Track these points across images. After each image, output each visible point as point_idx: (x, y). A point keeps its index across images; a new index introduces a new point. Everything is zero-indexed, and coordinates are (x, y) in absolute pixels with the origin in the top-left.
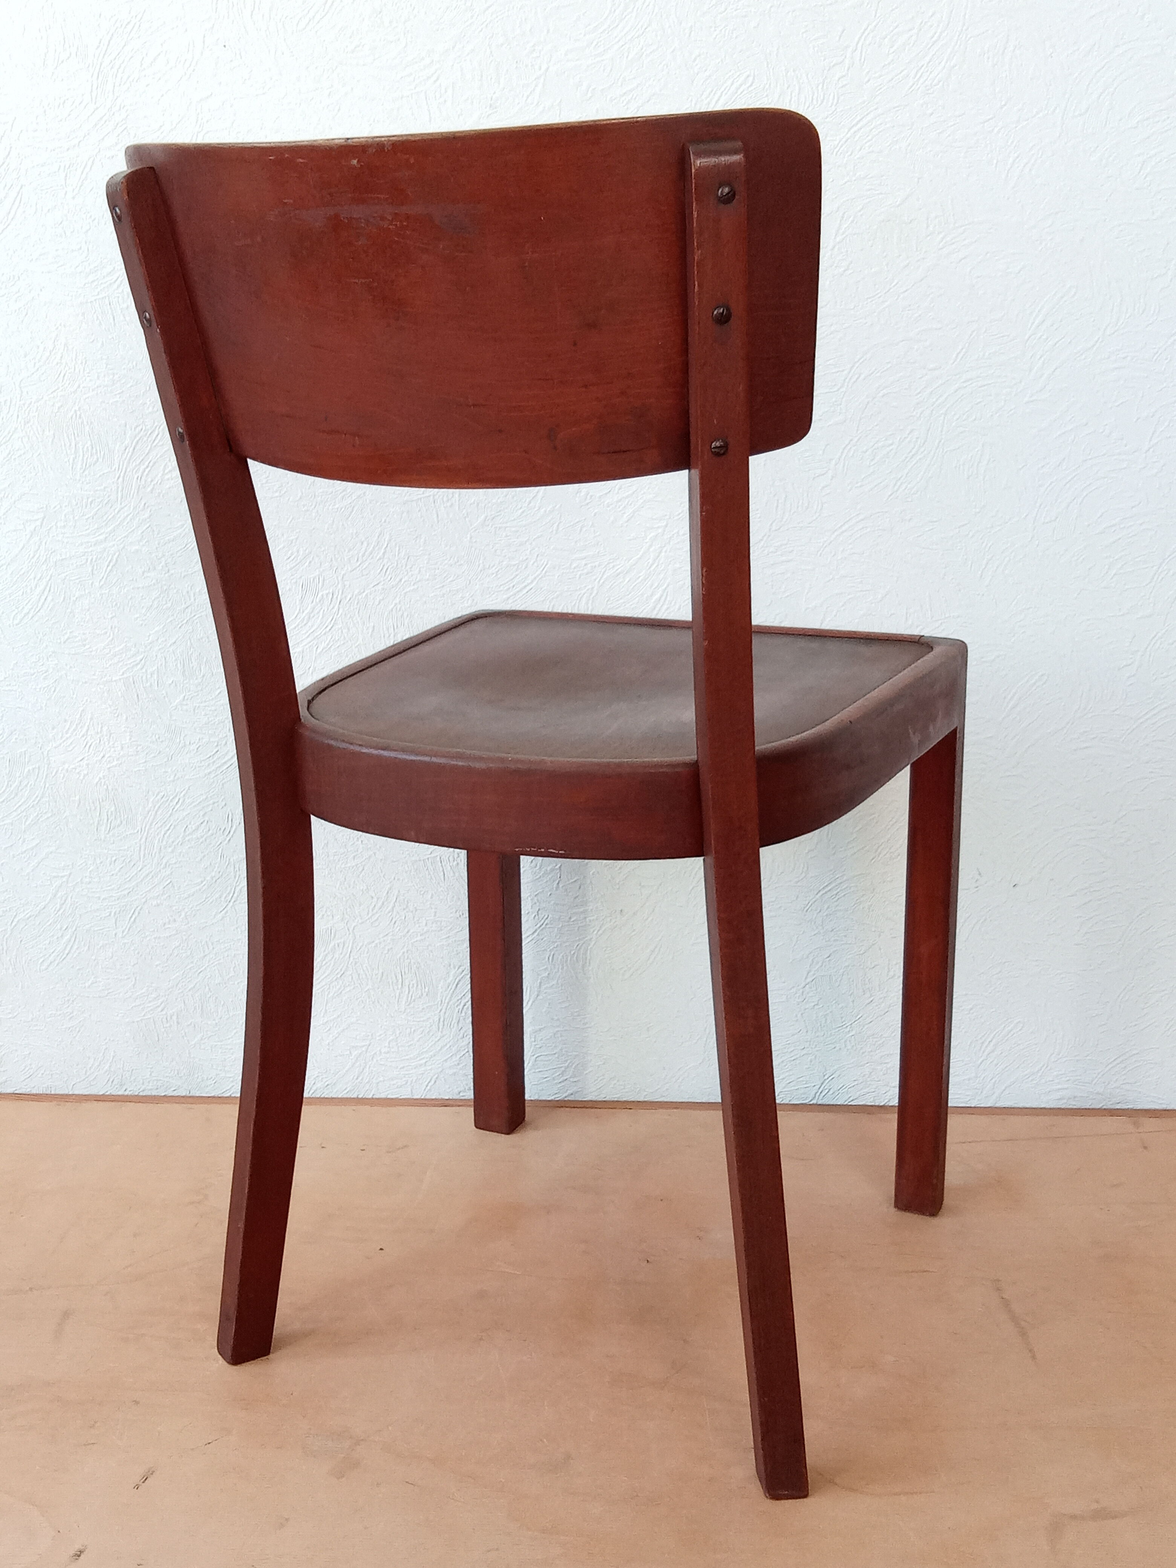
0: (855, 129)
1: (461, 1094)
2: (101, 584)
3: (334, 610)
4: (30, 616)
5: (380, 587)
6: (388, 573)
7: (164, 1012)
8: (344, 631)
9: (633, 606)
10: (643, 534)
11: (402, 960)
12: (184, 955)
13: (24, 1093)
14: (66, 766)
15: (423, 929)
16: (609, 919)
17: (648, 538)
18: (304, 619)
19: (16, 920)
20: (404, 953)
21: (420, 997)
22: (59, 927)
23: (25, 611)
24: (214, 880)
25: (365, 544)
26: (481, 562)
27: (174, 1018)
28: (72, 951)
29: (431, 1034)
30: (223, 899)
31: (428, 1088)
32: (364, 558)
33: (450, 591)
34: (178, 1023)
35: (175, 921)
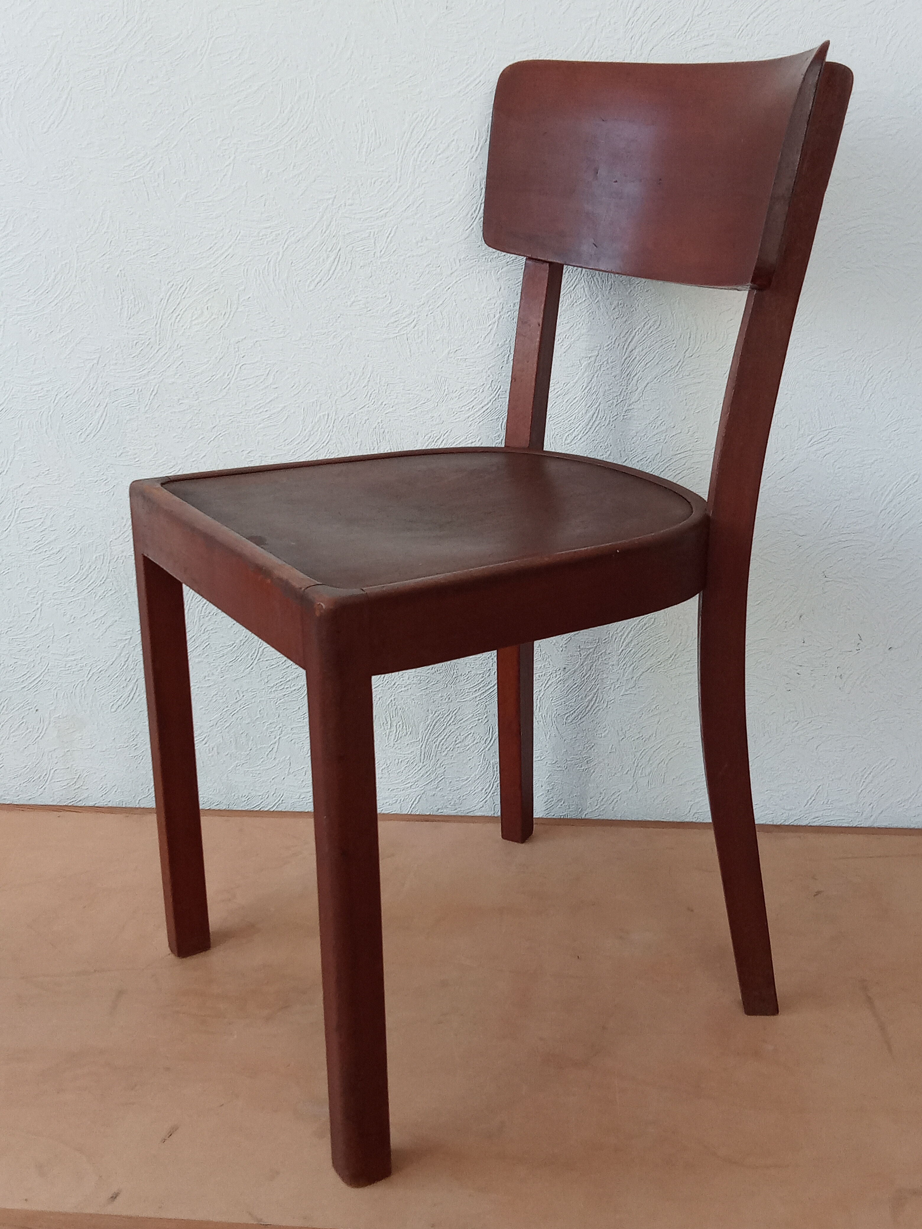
0: (755, 15)
1: (440, 811)
2: (147, 409)
3: (330, 428)
4: (92, 435)
5: (366, 409)
6: (371, 398)
7: (207, 745)
8: (338, 445)
9: (570, 422)
10: (578, 362)
11: (390, 706)
12: (221, 701)
13: (102, 806)
14: (124, 554)
15: (406, 682)
16: (554, 675)
17: (583, 365)
18: (305, 437)
19: (91, 673)
20: (391, 701)
21: (405, 735)
22: (124, 679)
23: (88, 432)
24: (242, 643)
25: (353, 375)
26: (446, 387)
27: (215, 749)
28: (135, 697)
29: (415, 764)
30: (249, 657)
31: (413, 806)
32: (353, 386)
33: (421, 412)
34: (218, 753)
35: (213, 674)
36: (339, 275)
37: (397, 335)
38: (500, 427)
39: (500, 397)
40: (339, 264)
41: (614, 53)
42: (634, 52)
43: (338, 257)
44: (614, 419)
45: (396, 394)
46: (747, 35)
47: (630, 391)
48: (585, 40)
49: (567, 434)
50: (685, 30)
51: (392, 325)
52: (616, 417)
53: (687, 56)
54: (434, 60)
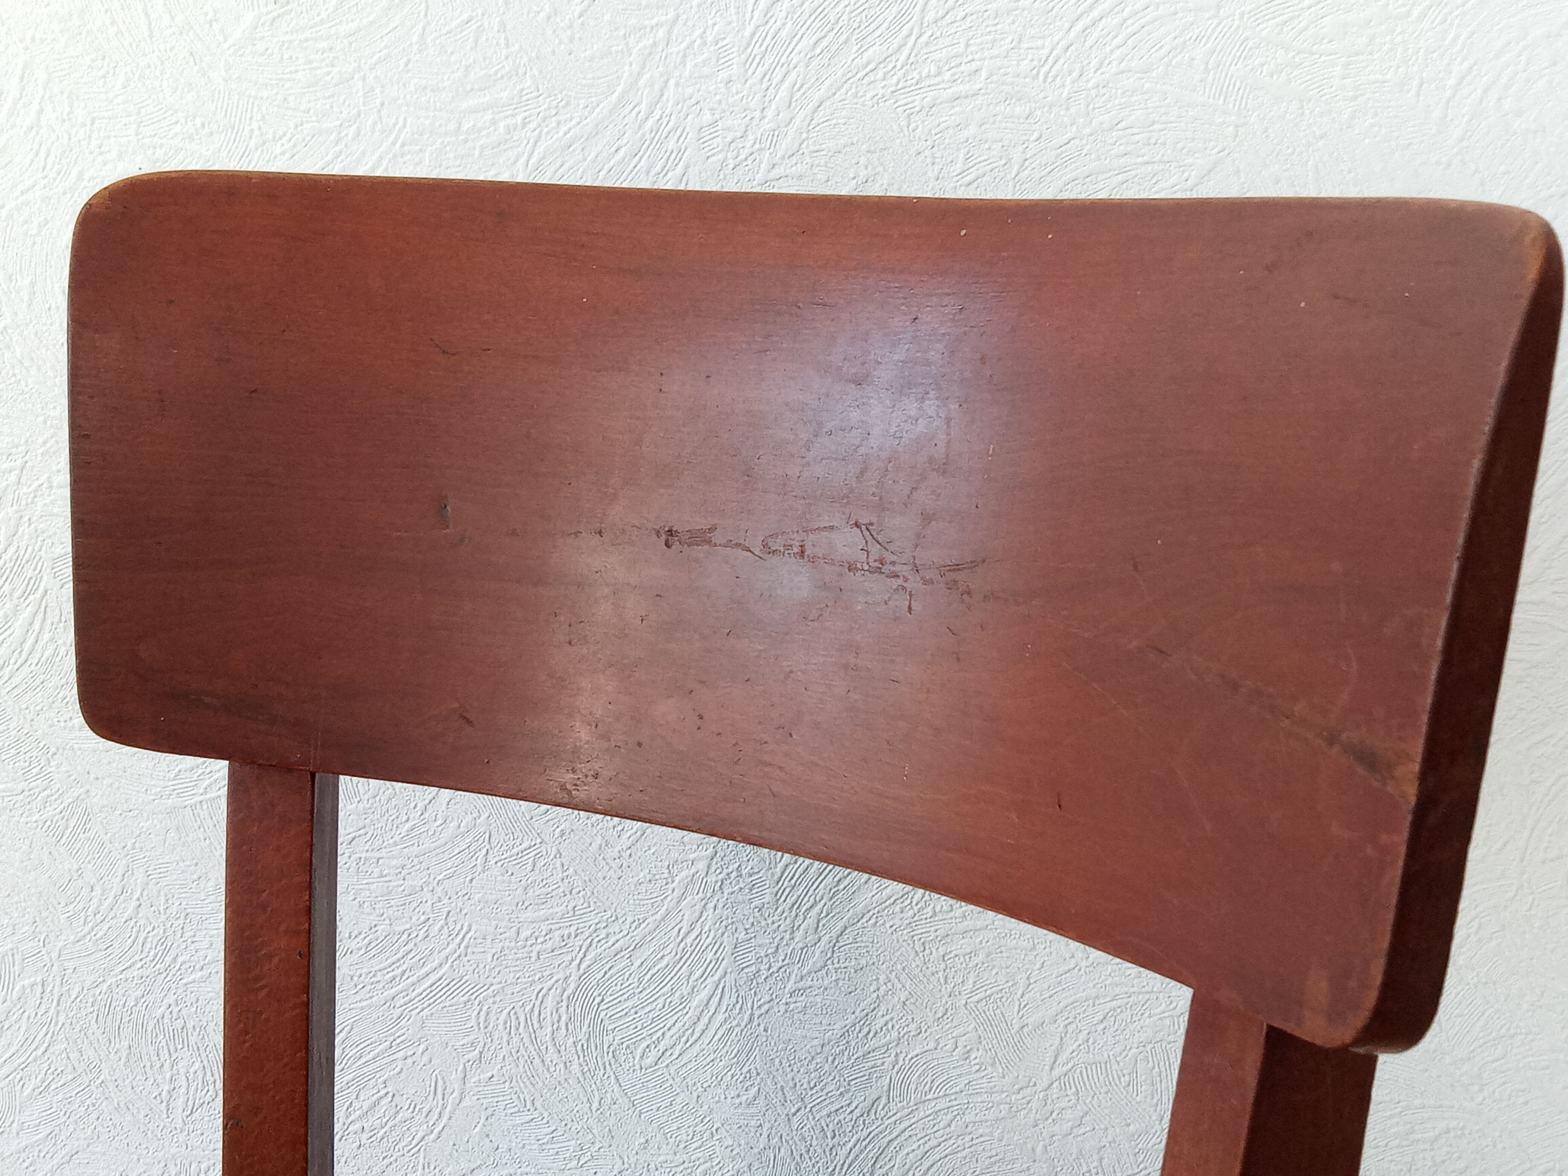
36: (47, 654)
37: (202, 798)
38: (473, 1022)
39: (469, 950)
40: (47, 627)
41: (717, 116)
42: (770, 113)
43: (42, 609)
44: (763, 1010)
45: (207, 939)
46: (1070, 72)
47: (800, 945)
48: (642, 82)
49: (645, 1044)
50: (903, 58)
51: (188, 774)
52: (766, 1007)
53: (912, 126)
54: (252, 130)
